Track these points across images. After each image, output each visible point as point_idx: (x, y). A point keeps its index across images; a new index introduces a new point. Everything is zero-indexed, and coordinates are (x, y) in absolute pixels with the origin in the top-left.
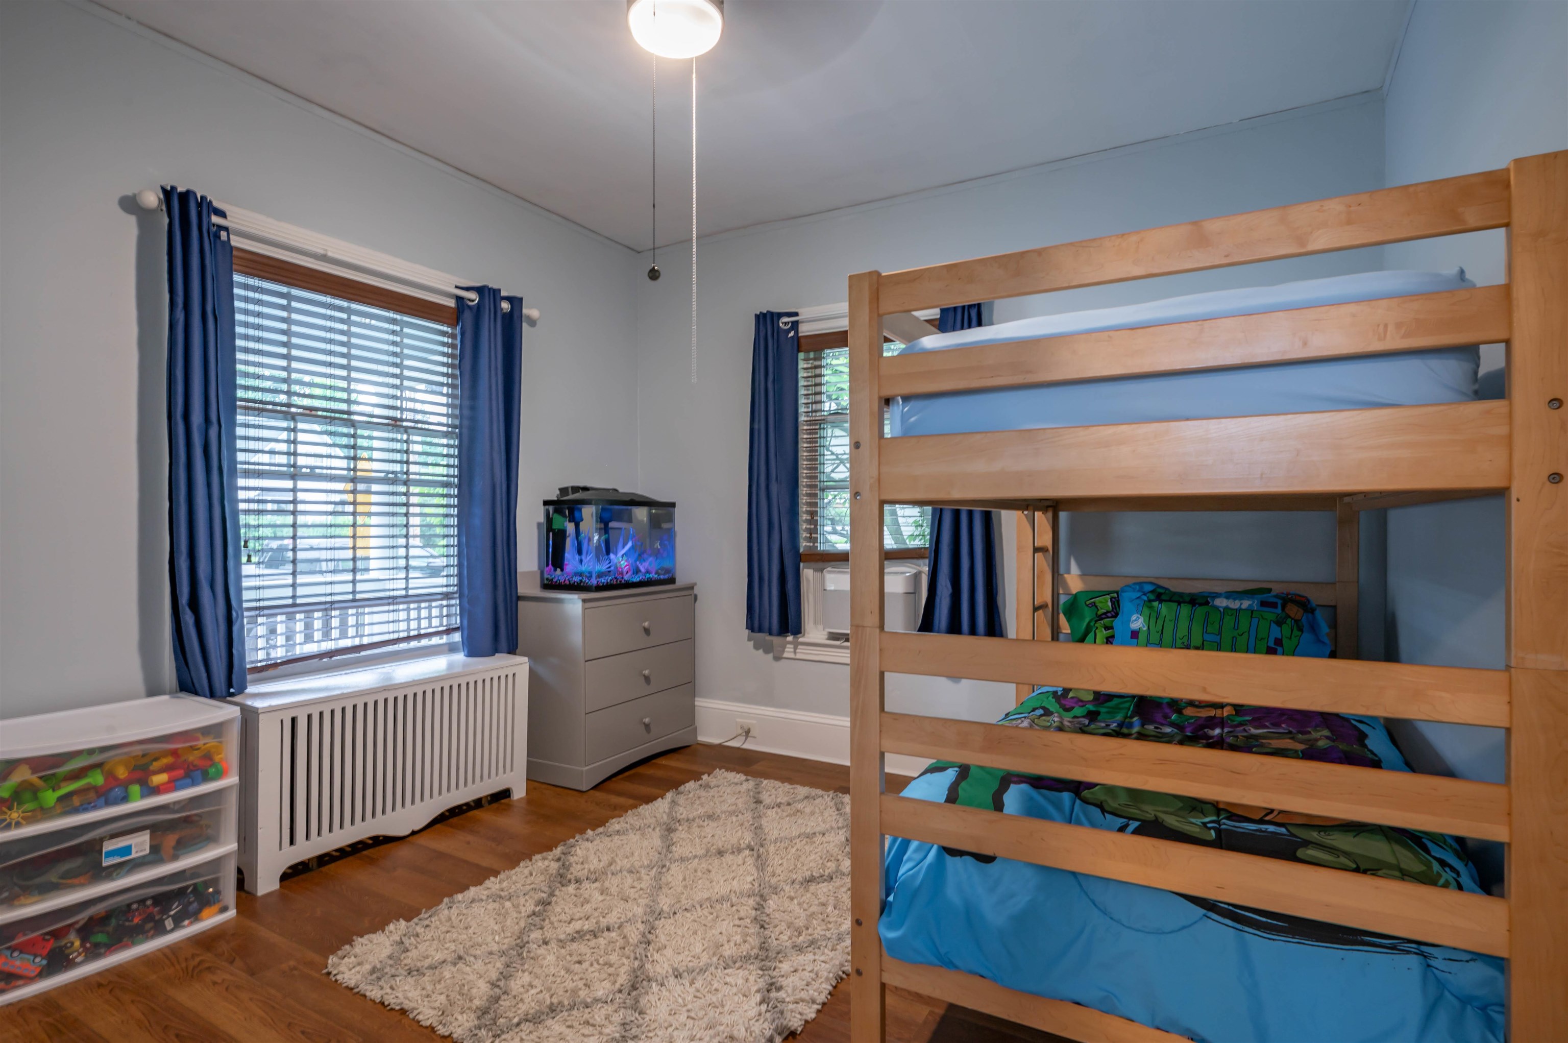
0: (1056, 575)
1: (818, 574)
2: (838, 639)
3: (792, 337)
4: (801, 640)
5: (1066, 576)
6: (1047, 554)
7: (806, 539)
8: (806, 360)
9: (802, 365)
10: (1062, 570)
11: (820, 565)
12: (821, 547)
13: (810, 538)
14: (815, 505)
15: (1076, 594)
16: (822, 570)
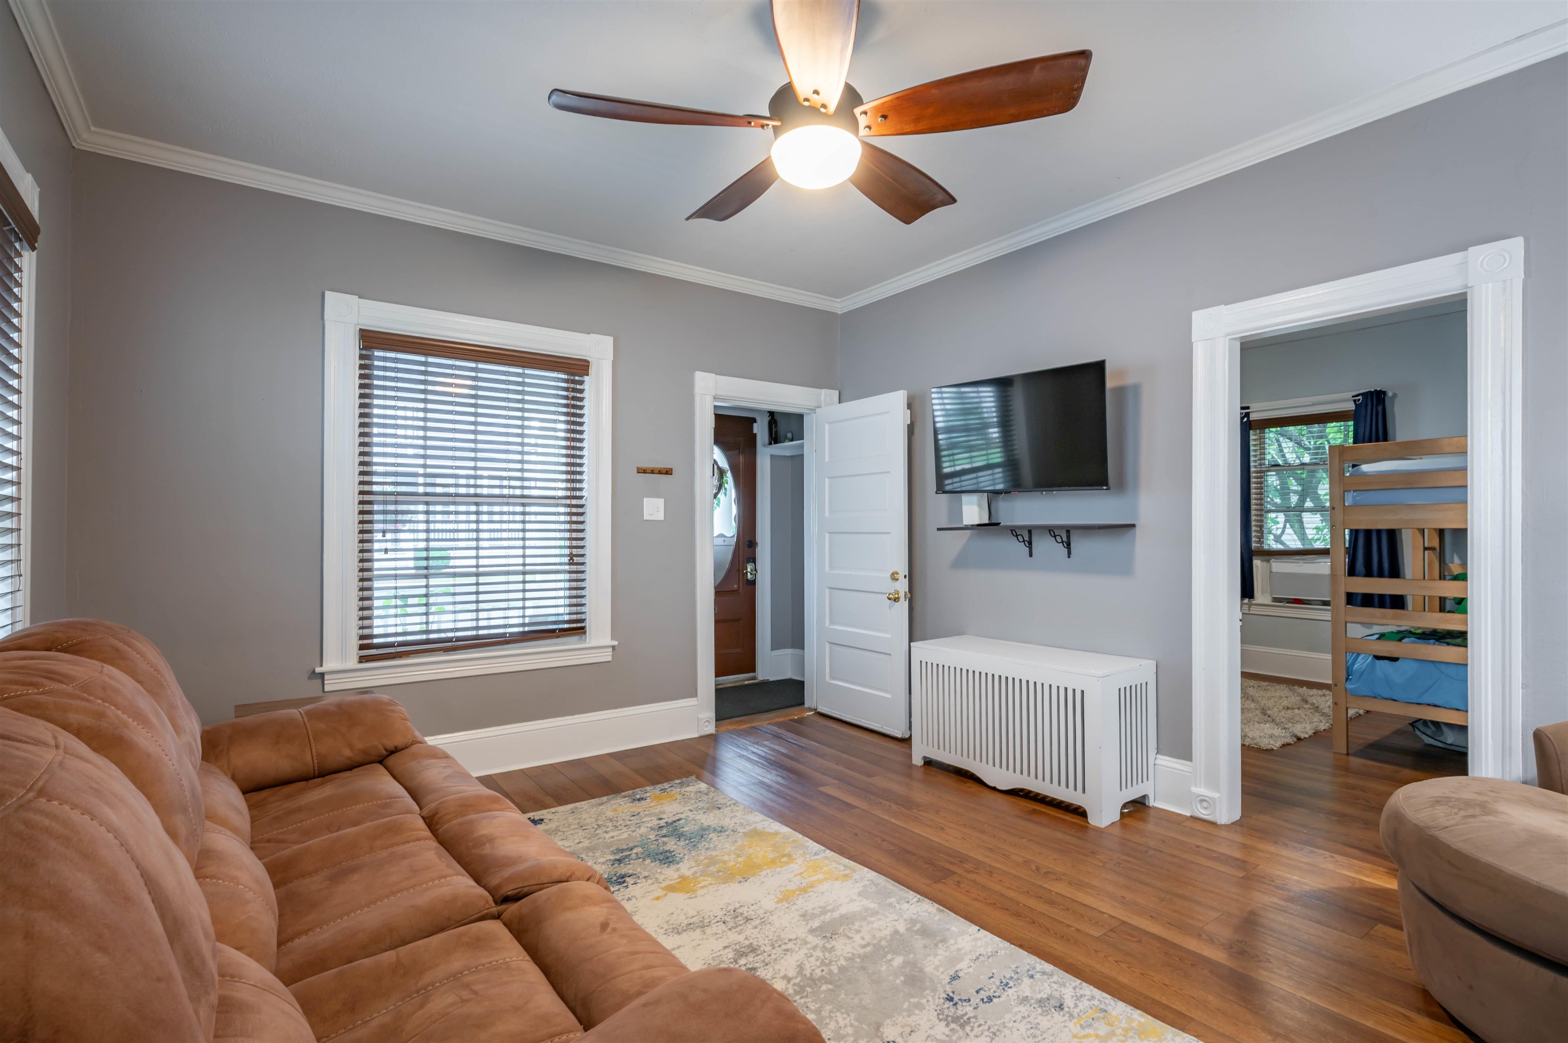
0: (1442, 564)
1: (1265, 563)
2: (1281, 602)
3: (1246, 422)
4: (1253, 602)
5: (1450, 564)
6: (1435, 551)
7: (1256, 542)
8: (1255, 435)
9: (1252, 437)
10: (1447, 561)
11: (1267, 557)
12: (1266, 547)
13: (1260, 541)
14: (1262, 521)
15: (1457, 575)
16: (1268, 561)
